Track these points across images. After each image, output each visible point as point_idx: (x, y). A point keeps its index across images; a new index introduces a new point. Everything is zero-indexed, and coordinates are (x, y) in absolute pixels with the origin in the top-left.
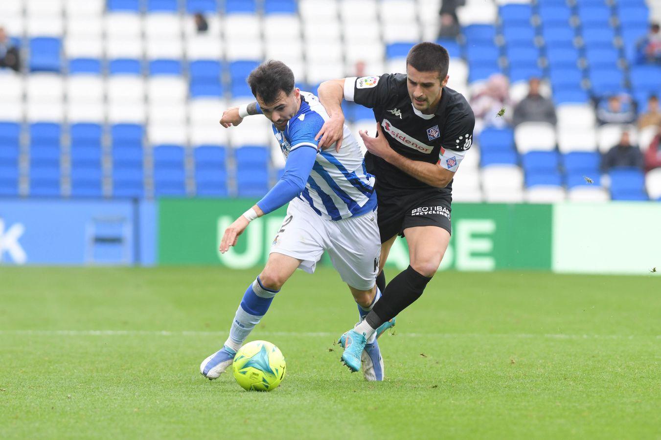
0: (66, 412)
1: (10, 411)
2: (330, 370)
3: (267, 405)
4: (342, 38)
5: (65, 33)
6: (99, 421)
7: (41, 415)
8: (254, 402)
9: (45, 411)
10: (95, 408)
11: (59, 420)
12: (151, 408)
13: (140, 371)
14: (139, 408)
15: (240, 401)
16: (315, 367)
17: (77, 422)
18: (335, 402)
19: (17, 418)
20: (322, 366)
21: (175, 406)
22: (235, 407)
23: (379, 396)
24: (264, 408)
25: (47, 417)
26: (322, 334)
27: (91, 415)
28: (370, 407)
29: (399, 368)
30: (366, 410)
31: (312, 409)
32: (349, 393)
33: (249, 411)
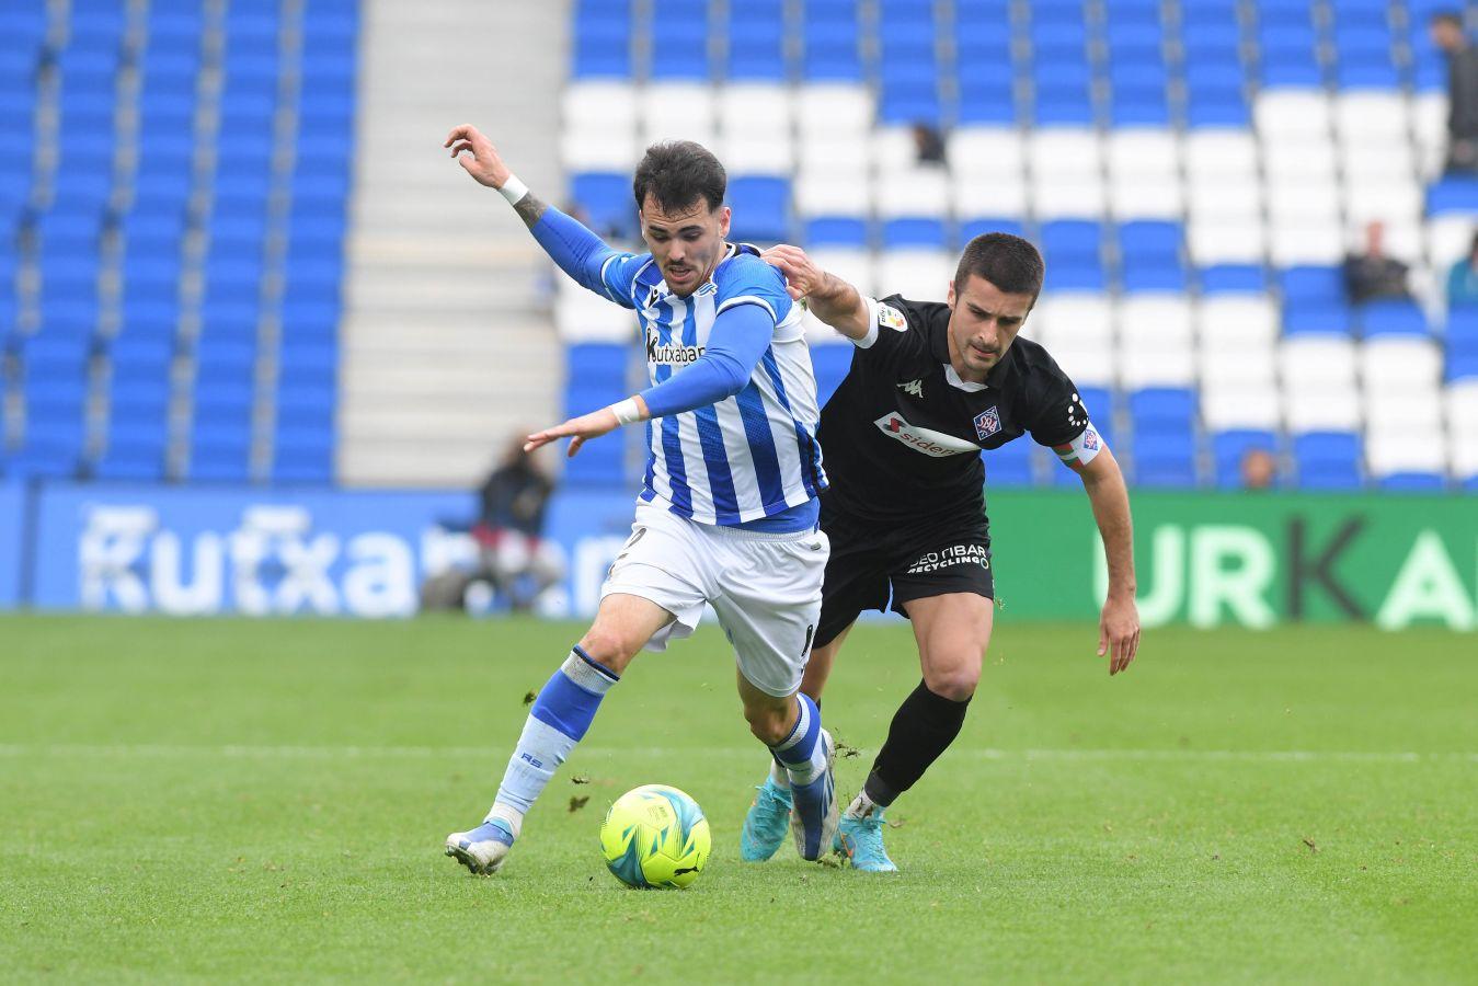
0: (799, 908)
1: (690, 906)
2: (1315, 826)
3: (1192, 894)
4: (1340, 176)
5: (797, 168)
6: (863, 926)
7: (750, 914)
8: (1166, 888)
9: (757, 907)
10: (856, 901)
11: (785, 924)
12: (965, 900)
13: (943, 828)
14: (940, 901)
15: (1138, 888)
16: (1286, 821)
17: (820, 928)
18: (1325, 889)
19: (702, 920)
20: (1301, 818)
21: (1012, 897)
22: (1130, 898)
23: (1412, 878)
24: (1185, 900)
25: (761, 918)
26: (1300, 756)
27: (848, 915)
28: (1395, 899)
29: (1452, 823)
30: (1386, 904)
31: (1281, 902)
32: (1354, 871)
33: (1156, 906)
